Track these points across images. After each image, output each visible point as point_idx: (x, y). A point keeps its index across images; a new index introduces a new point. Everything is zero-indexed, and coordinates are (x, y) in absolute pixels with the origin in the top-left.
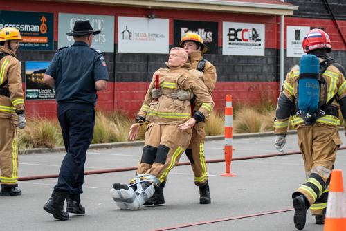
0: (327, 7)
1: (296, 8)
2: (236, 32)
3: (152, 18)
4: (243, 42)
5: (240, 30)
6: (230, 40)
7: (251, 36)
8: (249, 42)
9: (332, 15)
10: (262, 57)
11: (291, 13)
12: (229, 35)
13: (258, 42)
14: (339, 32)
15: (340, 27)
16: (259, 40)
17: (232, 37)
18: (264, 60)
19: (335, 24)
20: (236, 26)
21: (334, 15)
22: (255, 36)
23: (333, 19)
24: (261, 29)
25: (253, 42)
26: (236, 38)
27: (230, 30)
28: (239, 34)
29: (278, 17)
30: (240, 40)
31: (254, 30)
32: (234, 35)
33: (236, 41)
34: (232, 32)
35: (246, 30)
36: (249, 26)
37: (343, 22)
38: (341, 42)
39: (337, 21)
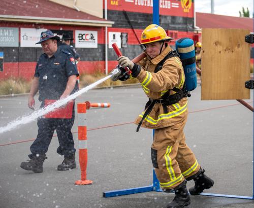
0: (129, 22)
1: (113, 23)
2: (82, 36)
3: (38, 28)
4: (86, 41)
6: (79, 39)
7: (90, 37)
8: (89, 41)
9: (132, 27)
11: (111, 26)
12: (79, 37)
13: (94, 41)
14: (135, 35)
15: (136, 32)
16: (94, 40)
17: (81, 38)
18: (97, 50)
19: (134, 31)
20: (83, 32)
21: (133, 26)
22: (92, 38)
23: (132, 28)
24: (95, 34)
25: (91, 40)
26: (82, 38)
27: (79, 34)
28: (84, 37)
29: (104, 27)
30: (84, 40)
31: (91, 34)
32: (81, 37)
33: (82, 40)
35: (87, 35)
36: (89, 32)
37: (137, 30)
38: (136, 40)
39: (134, 30)
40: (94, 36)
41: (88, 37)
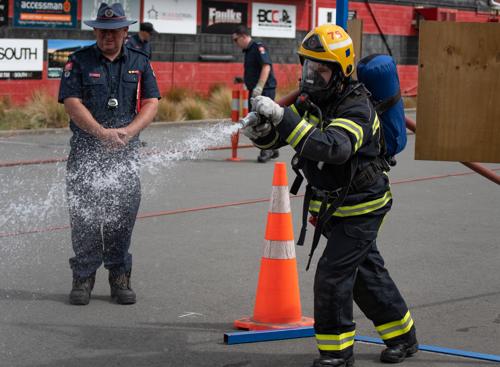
2: (266, 13)
4: (273, 23)
5: (270, 11)
6: (260, 21)
7: (281, 17)
8: (280, 23)
10: (293, 40)
12: (259, 16)
13: (289, 24)
14: (372, 15)
15: (373, 10)
16: (290, 22)
17: (262, 18)
18: (295, 42)
19: (368, 7)
20: (267, 7)
22: (286, 18)
23: (367, 2)
24: (292, 11)
25: (283, 23)
26: (266, 19)
27: (260, 11)
30: (269, 21)
31: (284, 11)
32: (264, 17)
33: (266, 22)
34: (262, 13)
35: (276, 12)
36: (280, 7)
37: (376, 5)
38: (373, 25)
39: (370, 5)
40: (289, 14)
41: (278, 16)
